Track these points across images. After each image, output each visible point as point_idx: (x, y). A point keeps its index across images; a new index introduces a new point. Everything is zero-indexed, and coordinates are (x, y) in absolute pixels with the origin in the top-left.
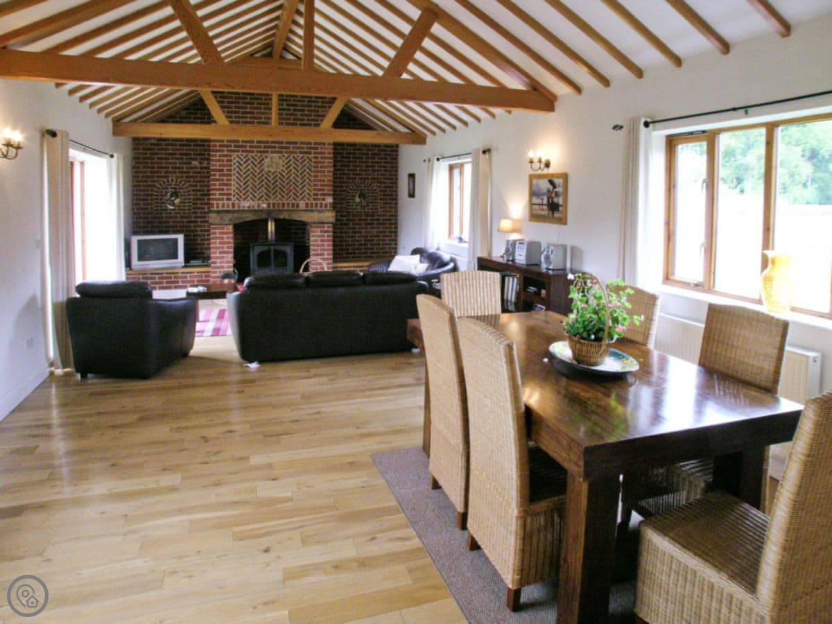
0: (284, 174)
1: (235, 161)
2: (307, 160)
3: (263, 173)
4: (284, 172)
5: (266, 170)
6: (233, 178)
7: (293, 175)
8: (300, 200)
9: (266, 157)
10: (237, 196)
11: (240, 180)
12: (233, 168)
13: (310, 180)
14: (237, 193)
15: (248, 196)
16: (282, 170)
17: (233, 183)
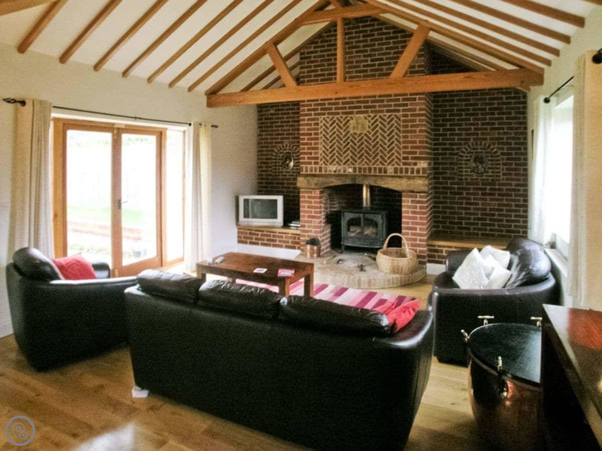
0: (370, 136)
1: (322, 124)
2: (395, 119)
3: (349, 135)
4: (370, 133)
5: (352, 132)
6: (320, 141)
7: (380, 137)
8: (389, 164)
9: (352, 118)
10: (324, 160)
11: (326, 143)
12: (320, 131)
13: (398, 141)
14: (324, 157)
15: (334, 160)
16: (368, 132)
17: (320, 146)
